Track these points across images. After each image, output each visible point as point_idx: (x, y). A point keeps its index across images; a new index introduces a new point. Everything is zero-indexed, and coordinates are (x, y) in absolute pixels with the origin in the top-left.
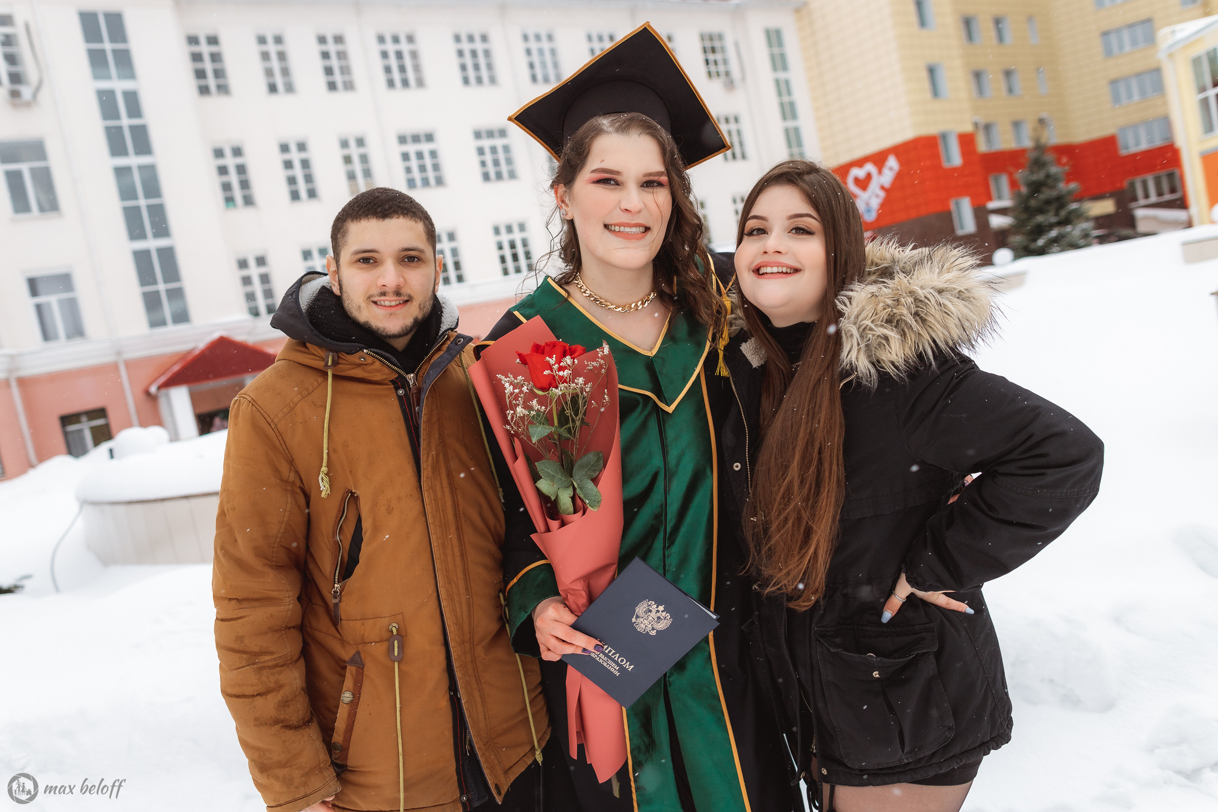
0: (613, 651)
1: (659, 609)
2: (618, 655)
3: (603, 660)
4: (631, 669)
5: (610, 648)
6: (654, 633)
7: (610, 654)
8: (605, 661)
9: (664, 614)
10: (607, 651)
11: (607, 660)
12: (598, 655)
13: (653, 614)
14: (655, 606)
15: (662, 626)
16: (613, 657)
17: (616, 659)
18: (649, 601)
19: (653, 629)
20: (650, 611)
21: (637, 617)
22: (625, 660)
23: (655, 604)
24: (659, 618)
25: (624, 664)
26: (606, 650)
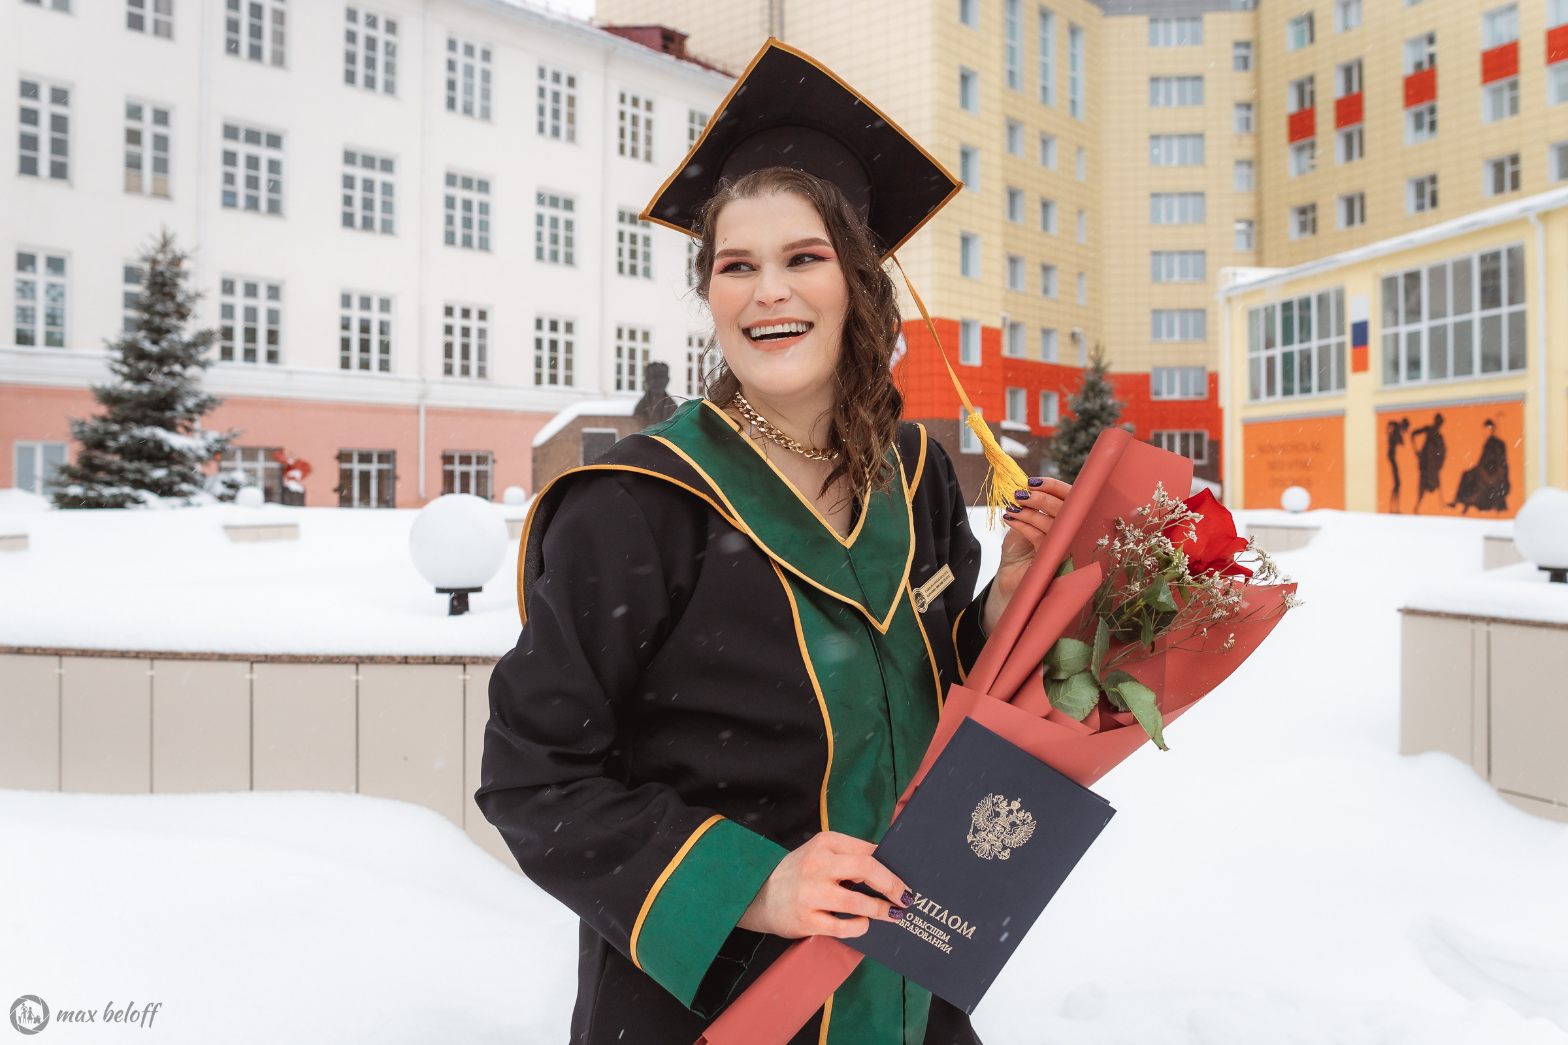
0: (938, 907)
1: (1011, 807)
2: (946, 912)
3: (920, 928)
4: (970, 934)
5: (931, 903)
6: (1006, 855)
7: (933, 914)
8: (924, 929)
9: (1021, 814)
10: (926, 911)
11: (929, 928)
12: (911, 921)
13: (1003, 820)
14: (1005, 803)
15: (1021, 837)
16: (938, 918)
17: (944, 921)
18: (993, 797)
19: (1005, 848)
20: (997, 814)
21: (976, 831)
22: (959, 918)
23: (1004, 800)
24: (1013, 824)
25: (959, 928)
26: (924, 907)
